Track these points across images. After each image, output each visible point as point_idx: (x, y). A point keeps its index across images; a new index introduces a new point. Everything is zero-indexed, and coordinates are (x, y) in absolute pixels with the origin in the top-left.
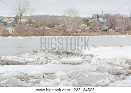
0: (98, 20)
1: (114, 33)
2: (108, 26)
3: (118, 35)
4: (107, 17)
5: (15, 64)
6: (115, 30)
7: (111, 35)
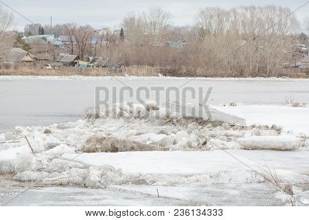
0: (45, 39)
1: (94, 72)
2: (72, 52)
3: (104, 75)
4: (68, 31)
5: (132, 149)
6: (95, 63)
7: (88, 75)
